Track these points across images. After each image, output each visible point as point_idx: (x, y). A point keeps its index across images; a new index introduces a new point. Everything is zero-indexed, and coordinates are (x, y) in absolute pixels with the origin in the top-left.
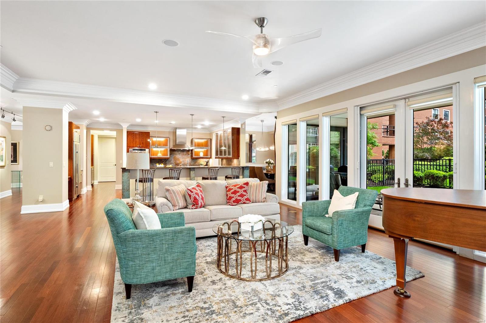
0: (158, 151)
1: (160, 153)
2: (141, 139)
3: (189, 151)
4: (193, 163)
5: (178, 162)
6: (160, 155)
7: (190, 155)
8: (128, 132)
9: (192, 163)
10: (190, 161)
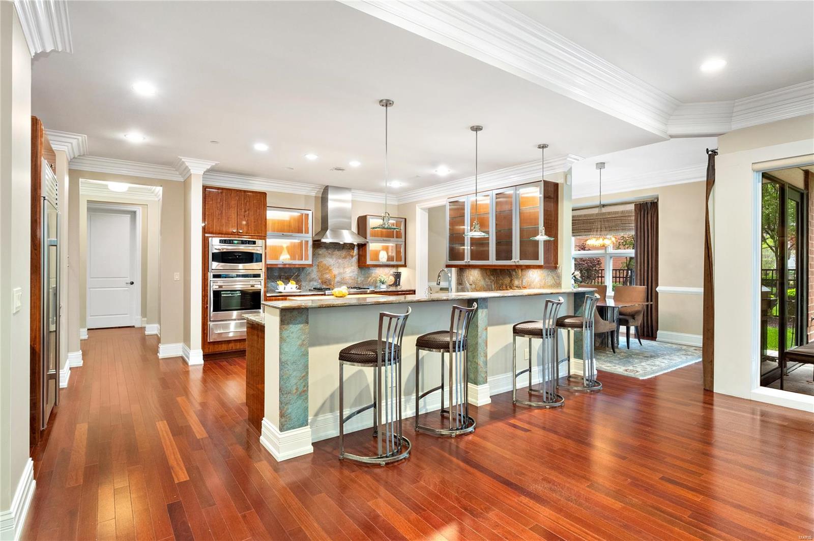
0: (282, 248)
1: (285, 251)
2: (243, 210)
3: (353, 249)
4: (363, 279)
5: (327, 276)
6: (285, 258)
7: (355, 259)
8: (205, 188)
9: (359, 279)
10: (356, 273)
